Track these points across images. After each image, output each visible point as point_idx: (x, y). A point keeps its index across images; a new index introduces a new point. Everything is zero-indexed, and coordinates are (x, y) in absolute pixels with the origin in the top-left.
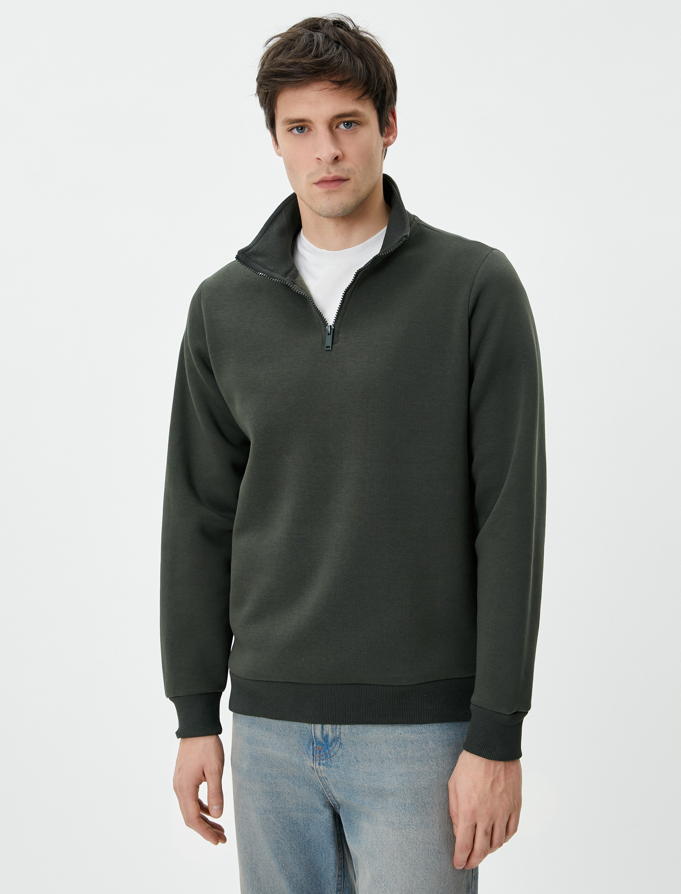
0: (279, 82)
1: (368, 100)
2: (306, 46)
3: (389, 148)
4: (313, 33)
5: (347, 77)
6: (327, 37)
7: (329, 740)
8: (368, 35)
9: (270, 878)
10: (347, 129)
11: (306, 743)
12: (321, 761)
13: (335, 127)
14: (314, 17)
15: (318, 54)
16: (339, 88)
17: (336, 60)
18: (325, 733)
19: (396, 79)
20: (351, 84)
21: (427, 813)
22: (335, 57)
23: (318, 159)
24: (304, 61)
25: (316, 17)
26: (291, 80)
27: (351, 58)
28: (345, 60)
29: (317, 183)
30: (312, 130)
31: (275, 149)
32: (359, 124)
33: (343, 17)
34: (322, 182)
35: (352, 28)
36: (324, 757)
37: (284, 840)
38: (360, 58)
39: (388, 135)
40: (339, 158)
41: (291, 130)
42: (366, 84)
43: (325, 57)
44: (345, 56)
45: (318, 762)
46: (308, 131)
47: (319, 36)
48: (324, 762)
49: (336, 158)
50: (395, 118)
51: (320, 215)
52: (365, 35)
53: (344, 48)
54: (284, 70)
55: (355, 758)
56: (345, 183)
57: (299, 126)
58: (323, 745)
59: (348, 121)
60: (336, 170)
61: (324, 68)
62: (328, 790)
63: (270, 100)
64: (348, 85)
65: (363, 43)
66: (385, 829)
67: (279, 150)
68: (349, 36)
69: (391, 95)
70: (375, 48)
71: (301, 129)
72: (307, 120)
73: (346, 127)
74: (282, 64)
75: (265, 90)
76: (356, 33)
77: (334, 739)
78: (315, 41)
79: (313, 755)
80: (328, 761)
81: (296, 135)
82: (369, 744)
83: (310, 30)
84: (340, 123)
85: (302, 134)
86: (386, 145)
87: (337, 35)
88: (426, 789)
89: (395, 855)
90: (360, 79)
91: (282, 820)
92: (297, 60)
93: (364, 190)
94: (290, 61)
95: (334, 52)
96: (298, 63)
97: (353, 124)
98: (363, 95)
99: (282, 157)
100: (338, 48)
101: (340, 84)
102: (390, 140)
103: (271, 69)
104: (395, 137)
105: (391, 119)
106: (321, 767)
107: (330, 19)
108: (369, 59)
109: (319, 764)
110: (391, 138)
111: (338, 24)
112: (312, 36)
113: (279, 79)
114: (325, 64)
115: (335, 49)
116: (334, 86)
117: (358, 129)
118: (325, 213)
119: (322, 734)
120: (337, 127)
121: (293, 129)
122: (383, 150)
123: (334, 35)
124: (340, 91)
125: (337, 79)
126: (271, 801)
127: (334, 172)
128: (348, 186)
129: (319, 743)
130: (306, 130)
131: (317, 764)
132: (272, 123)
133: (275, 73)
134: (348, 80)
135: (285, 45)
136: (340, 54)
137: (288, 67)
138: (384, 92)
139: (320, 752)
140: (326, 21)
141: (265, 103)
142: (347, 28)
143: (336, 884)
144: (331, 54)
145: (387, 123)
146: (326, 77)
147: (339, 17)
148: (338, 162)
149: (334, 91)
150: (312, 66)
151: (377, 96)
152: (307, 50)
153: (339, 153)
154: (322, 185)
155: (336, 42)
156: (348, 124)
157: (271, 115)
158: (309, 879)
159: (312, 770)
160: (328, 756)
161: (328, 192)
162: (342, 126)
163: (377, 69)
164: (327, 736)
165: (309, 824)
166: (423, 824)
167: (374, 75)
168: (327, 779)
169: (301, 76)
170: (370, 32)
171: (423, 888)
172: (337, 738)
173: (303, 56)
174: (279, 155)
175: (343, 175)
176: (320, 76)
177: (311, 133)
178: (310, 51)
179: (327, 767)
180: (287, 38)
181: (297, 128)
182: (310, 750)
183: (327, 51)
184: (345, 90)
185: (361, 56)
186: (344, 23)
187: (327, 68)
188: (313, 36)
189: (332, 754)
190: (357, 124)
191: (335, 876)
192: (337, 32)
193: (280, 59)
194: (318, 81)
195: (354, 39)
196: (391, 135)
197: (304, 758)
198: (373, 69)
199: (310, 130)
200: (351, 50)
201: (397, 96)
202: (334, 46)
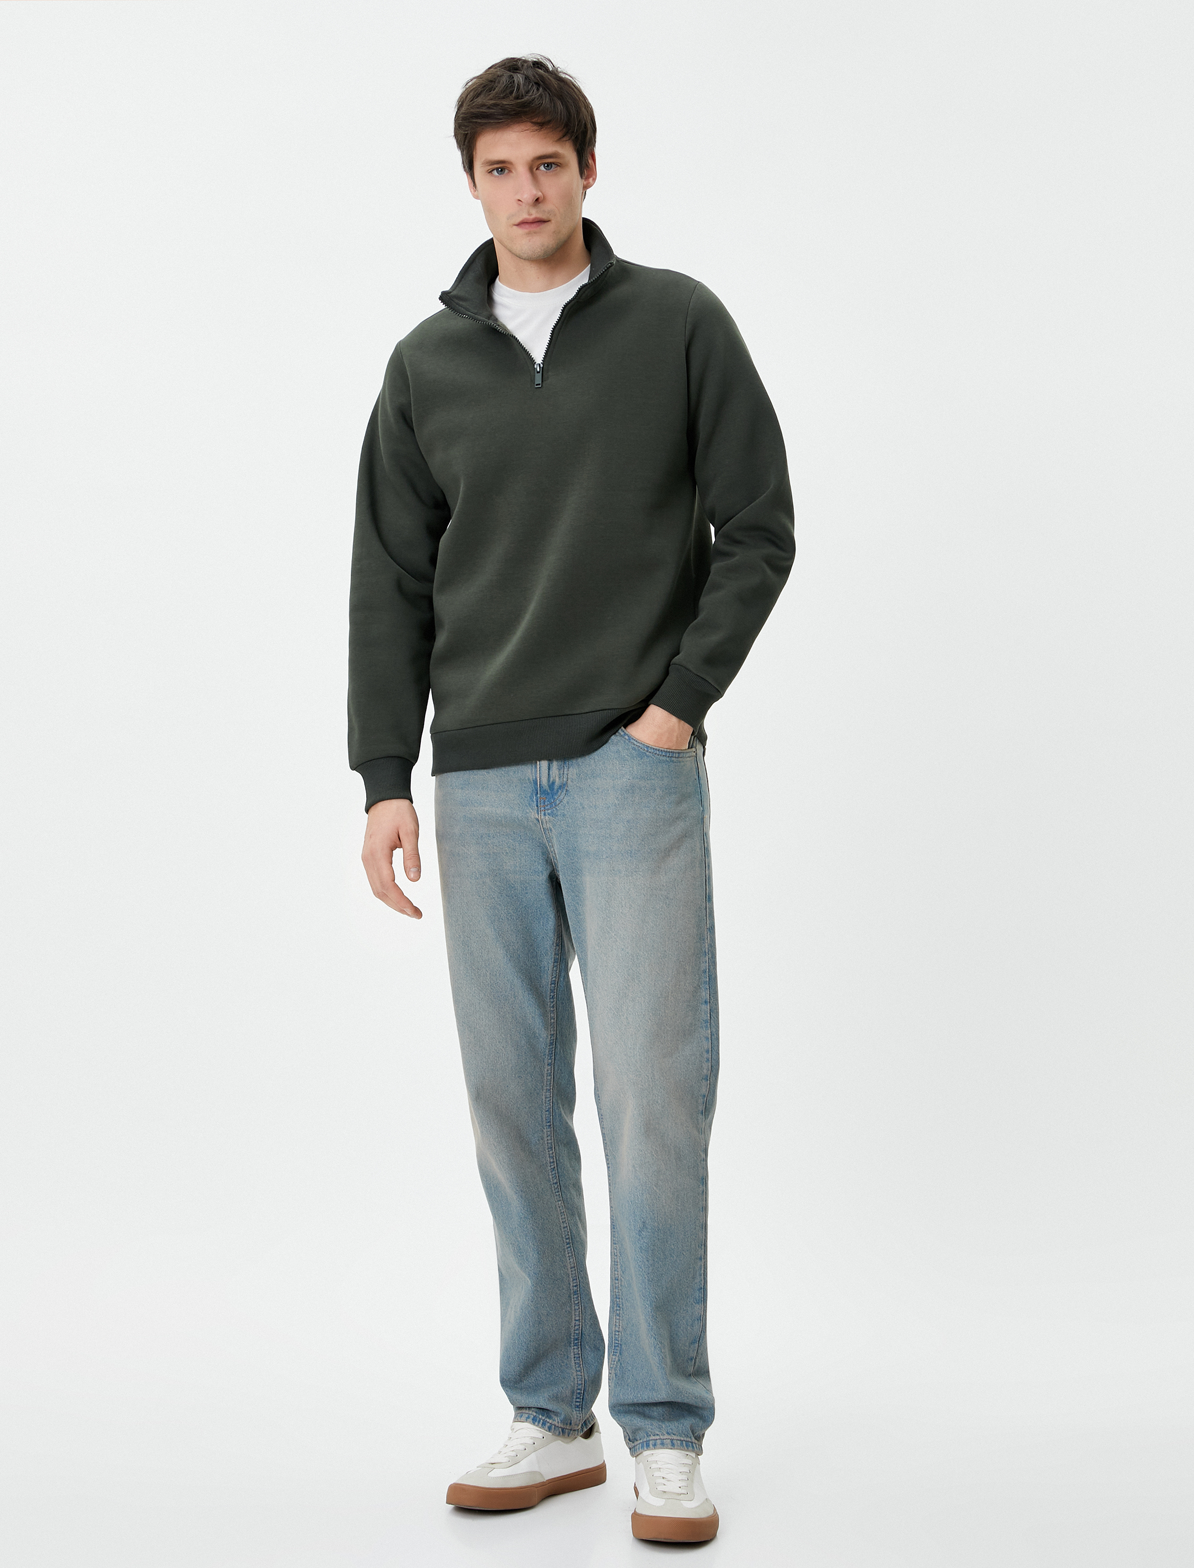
0: (480, 123)
1: (567, 142)
2: (506, 87)
3: (588, 191)
4: (512, 74)
5: (548, 118)
6: (527, 78)
7: (556, 788)
8: (567, 76)
9: (485, 950)
10: (548, 171)
11: (530, 794)
12: (546, 811)
13: (535, 169)
14: (513, 57)
15: (519, 95)
16: (540, 130)
17: (537, 102)
18: (551, 779)
19: (596, 120)
20: (551, 125)
21: (653, 859)
22: (536, 99)
23: (519, 200)
24: (505, 103)
25: (515, 57)
26: (492, 121)
27: (551, 100)
28: (546, 101)
29: (518, 225)
30: (512, 172)
31: (471, 192)
32: (559, 166)
33: (542, 57)
34: (521, 224)
35: (551, 69)
36: (549, 806)
37: (500, 905)
38: (560, 99)
39: (587, 178)
40: (540, 200)
41: (491, 172)
42: (567, 125)
43: (526, 98)
44: (546, 97)
45: (543, 812)
46: (509, 173)
47: (519, 78)
48: (549, 811)
49: (537, 200)
50: (594, 160)
51: (520, 257)
52: (563, 76)
53: (544, 89)
54: (484, 111)
55: (581, 804)
56: (546, 224)
57: (500, 168)
58: (548, 794)
59: (548, 163)
60: (537, 212)
61: (525, 110)
62: (550, 844)
63: (469, 142)
64: (549, 127)
65: (562, 84)
66: (610, 878)
67: (476, 193)
68: (549, 77)
69: (591, 137)
70: (575, 90)
71: (501, 170)
72: (507, 162)
73: (546, 169)
74: (483, 105)
75: (464, 131)
76: (555, 74)
77: (561, 786)
78: (516, 82)
79: (537, 806)
80: (554, 810)
81: (496, 176)
82: (597, 790)
83: (509, 71)
84: (540, 165)
85: (502, 175)
86: (586, 187)
87: (537, 76)
88: (652, 835)
89: (623, 903)
90: (560, 120)
91: (498, 884)
92: (498, 102)
93: (565, 232)
94: (493, 102)
95: (535, 94)
96: (498, 105)
97: (553, 165)
98: (564, 136)
99: (479, 201)
100: (538, 90)
101: (541, 125)
102: (589, 183)
103: (472, 110)
104: (594, 180)
105: (590, 161)
106: (547, 817)
107: (530, 60)
108: (570, 101)
109: (545, 815)
110: (591, 180)
111: (538, 64)
112: (511, 77)
113: (479, 121)
114: (526, 105)
115: (535, 91)
116: (535, 128)
117: (558, 171)
118: (526, 255)
119: (549, 781)
120: (537, 169)
121: (493, 170)
122: (582, 193)
123: (534, 77)
124: (541, 133)
125: (539, 121)
126: (488, 863)
127: (535, 214)
128: (550, 227)
129: (544, 792)
130: (506, 171)
131: (542, 814)
132: (469, 166)
133: (475, 114)
134: (549, 122)
135: (485, 86)
136: (541, 96)
137: (489, 108)
138: (585, 133)
139: (544, 802)
140: (525, 61)
141: (464, 144)
142: (546, 69)
143: (554, 953)
144: (531, 96)
145: (587, 165)
146: (527, 118)
147: (539, 57)
148: (539, 203)
149: (535, 133)
150: (513, 107)
151: (577, 137)
152: (508, 91)
153: (540, 194)
154: (523, 225)
155: (536, 83)
156: (548, 166)
157: (469, 157)
158: (526, 948)
159: (536, 822)
160: (553, 805)
161: (529, 234)
162: (542, 168)
163: (577, 111)
164: (553, 783)
165: (526, 888)
166: (649, 870)
167: (574, 117)
168: (551, 830)
169: (502, 117)
170: (569, 73)
171: (654, 934)
172: (564, 785)
173: (504, 98)
174: (477, 197)
175: (544, 217)
176: (521, 117)
177: (511, 174)
178: (511, 93)
179: (552, 816)
180: (487, 80)
181: (497, 169)
182: (533, 801)
183: (527, 92)
184: (545, 131)
185: (561, 98)
186: (542, 63)
187: (527, 109)
188: (513, 78)
189: (558, 802)
190: (558, 165)
191: (553, 944)
192: (537, 73)
193: (479, 100)
194: (519, 123)
195: (553, 80)
196: (590, 178)
197: (528, 811)
198: (573, 111)
199: (510, 171)
200: (551, 91)
201: (597, 138)
202: (535, 88)
